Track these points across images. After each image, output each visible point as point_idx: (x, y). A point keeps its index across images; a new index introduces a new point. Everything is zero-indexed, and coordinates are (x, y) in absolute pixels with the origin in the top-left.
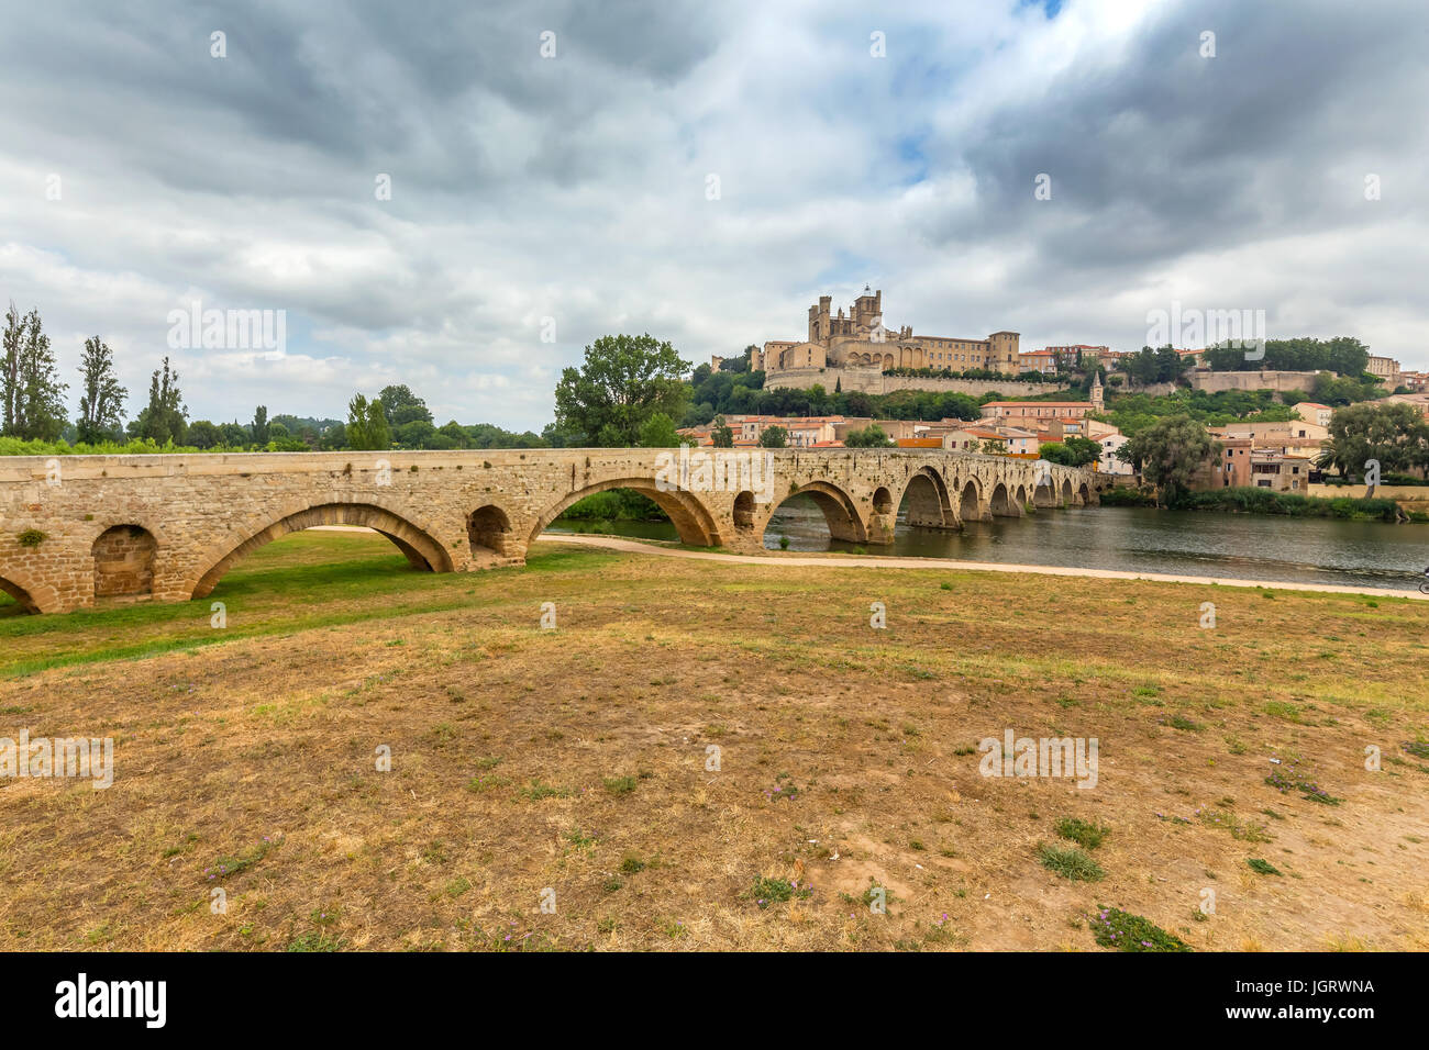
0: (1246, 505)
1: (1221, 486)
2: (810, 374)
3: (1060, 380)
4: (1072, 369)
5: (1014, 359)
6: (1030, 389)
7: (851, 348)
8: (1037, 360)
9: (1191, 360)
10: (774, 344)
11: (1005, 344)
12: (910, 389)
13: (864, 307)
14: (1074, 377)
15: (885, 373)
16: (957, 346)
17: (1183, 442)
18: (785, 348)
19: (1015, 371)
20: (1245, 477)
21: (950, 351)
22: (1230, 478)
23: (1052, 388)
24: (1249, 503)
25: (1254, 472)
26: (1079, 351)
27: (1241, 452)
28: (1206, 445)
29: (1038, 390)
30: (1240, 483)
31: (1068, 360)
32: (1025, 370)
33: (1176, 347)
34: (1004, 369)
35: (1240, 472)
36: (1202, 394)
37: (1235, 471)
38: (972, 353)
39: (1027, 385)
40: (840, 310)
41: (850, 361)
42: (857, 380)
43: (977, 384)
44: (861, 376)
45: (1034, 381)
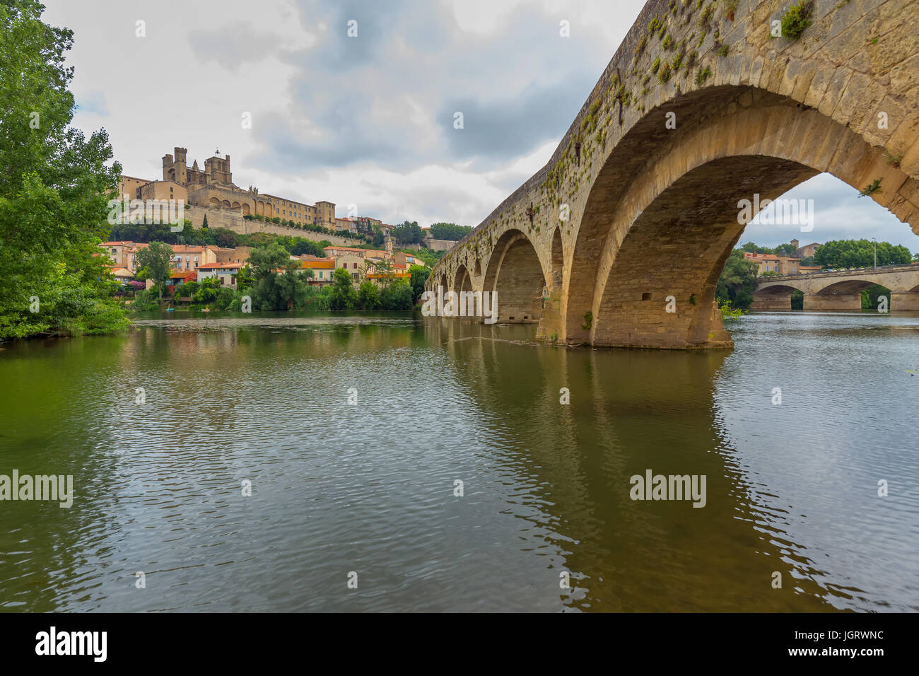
3: (360, 238)
4: (366, 232)
5: (333, 221)
6: (345, 242)
7: (212, 193)
8: (346, 224)
9: (424, 231)
11: (327, 209)
12: (267, 233)
13: (216, 166)
14: (367, 237)
15: (246, 217)
16: (295, 207)
18: (142, 184)
19: (335, 229)
23: (357, 243)
26: (369, 222)
29: (349, 243)
31: (363, 226)
32: (339, 230)
33: (419, 225)
34: (327, 226)
36: (433, 251)
38: (305, 213)
39: (344, 239)
40: (195, 162)
41: (212, 204)
42: (222, 221)
43: (313, 234)
44: (226, 217)
45: (347, 237)
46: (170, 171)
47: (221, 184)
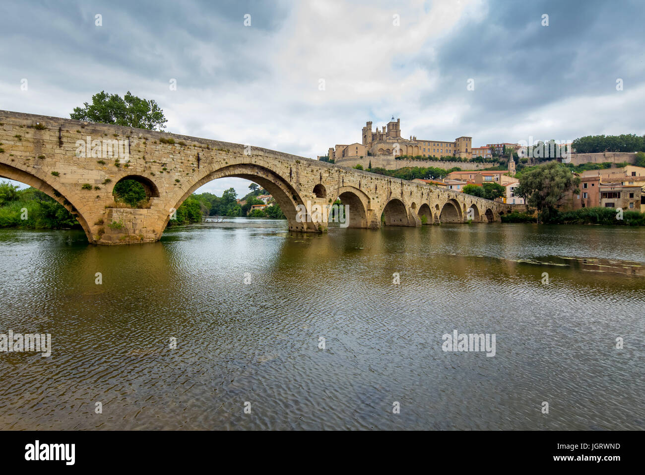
0: (598, 220)
1: (580, 208)
2: (355, 159)
3: (494, 161)
4: (501, 155)
5: (469, 151)
6: (477, 166)
7: (380, 146)
8: (481, 151)
10: (339, 146)
11: (464, 143)
12: (411, 167)
13: (391, 127)
14: (501, 160)
15: (396, 159)
16: (438, 145)
17: (552, 179)
18: (345, 147)
19: (470, 157)
20: (596, 201)
21: (434, 147)
22: (586, 203)
23: (490, 166)
24: (600, 218)
25: (602, 198)
26: (504, 146)
27: (593, 185)
28: (569, 179)
29: (481, 166)
30: (593, 206)
31: (499, 151)
32: (475, 157)
34: (463, 156)
35: (593, 198)
37: (589, 198)
38: (446, 148)
39: (476, 164)
40: (377, 129)
41: (378, 153)
42: (380, 163)
43: (447, 163)
44: (383, 160)
45: (480, 162)
46: (365, 137)
47: (392, 138)
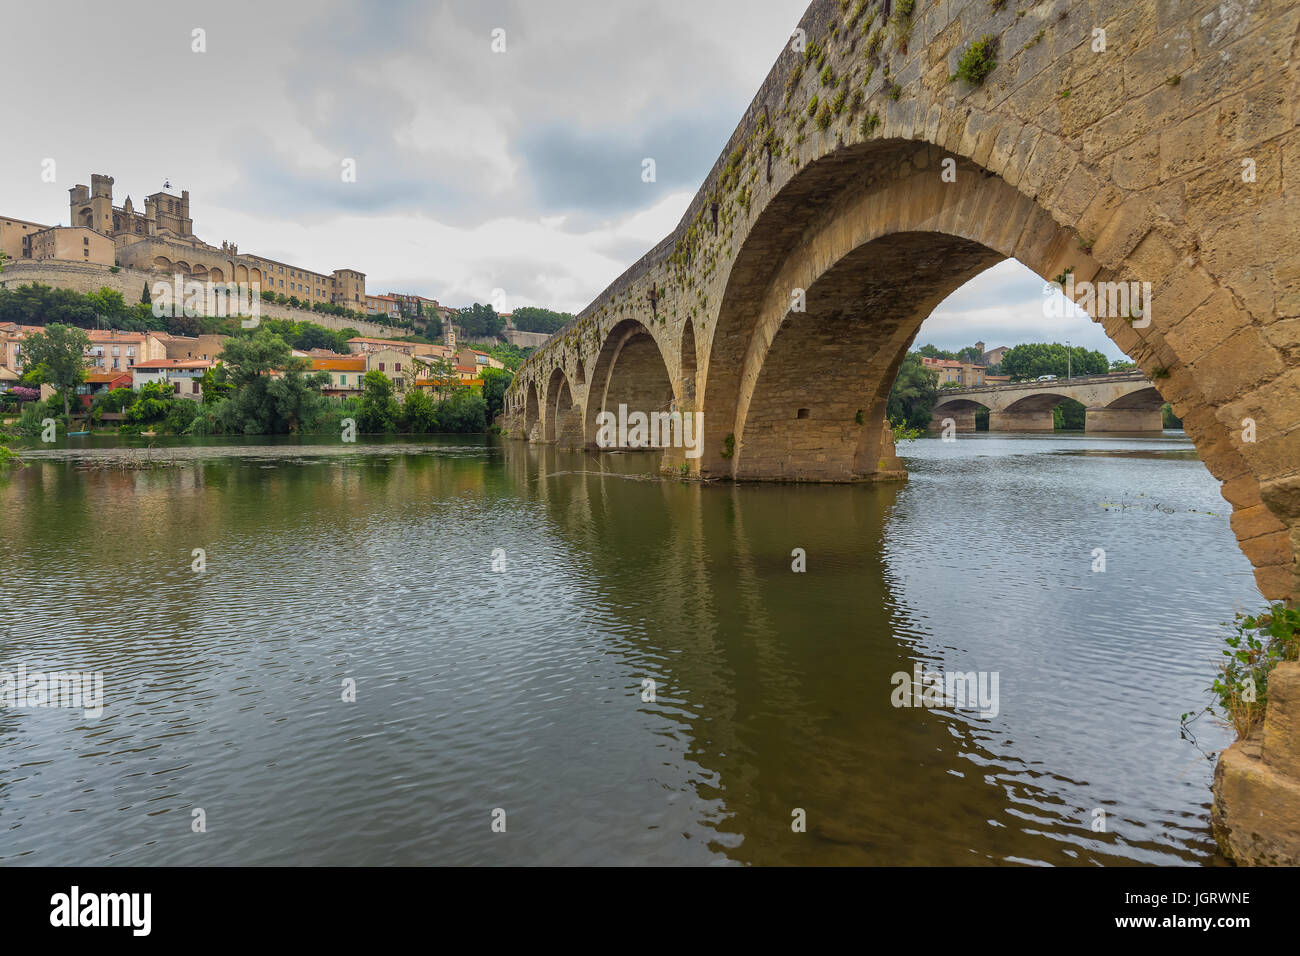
3: (406, 326)
4: (414, 317)
5: (361, 299)
6: (382, 331)
7: (158, 250)
8: (383, 304)
9: (503, 319)
11: (352, 282)
13: (165, 207)
14: (416, 325)
16: (300, 276)
18: (33, 230)
19: (365, 312)
21: (293, 280)
23: (401, 333)
26: (419, 303)
29: (388, 332)
31: (409, 308)
32: (372, 313)
33: (495, 309)
34: (353, 306)
36: (515, 348)
38: (316, 286)
39: (379, 328)
40: (128, 200)
43: (329, 318)
45: (385, 325)
46: (83, 212)
47: (173, 235)
